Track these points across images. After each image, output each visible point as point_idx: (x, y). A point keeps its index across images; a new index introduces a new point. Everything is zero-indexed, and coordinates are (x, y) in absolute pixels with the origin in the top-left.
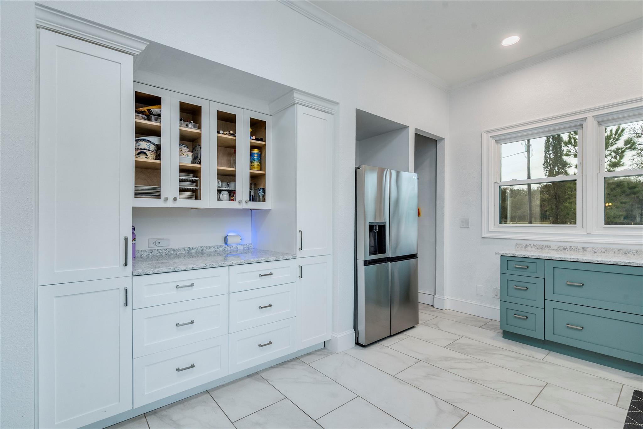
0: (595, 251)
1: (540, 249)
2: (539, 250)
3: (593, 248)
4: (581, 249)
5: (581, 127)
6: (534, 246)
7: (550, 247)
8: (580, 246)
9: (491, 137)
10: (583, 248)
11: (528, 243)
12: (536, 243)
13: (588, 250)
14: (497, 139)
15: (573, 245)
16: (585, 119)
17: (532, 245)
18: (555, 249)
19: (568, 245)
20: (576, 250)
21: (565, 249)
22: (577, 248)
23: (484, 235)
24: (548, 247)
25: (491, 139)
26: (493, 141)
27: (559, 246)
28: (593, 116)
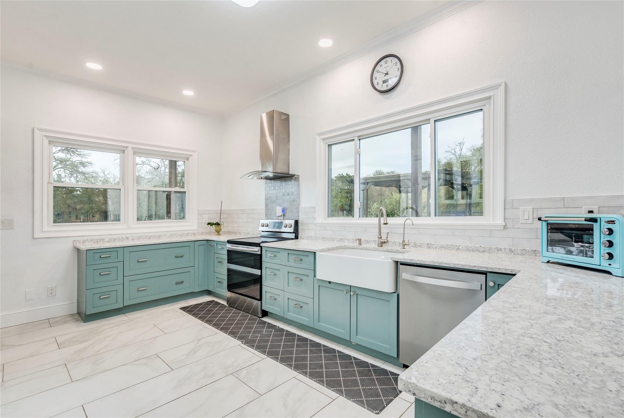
0: (133, 239)
1: (96, 242)
2: (95, 244)
3: (132, 237)
4: (126, 238)
5: (123, 152)
6: (91, 240)
7: (104, 239)
8: (124, 236)
9: (45, 136)
10: (127, 238)
11: (85, 238)
12: (92, 238)
13: (130, 238)
14: (52, 140)
15: (120, 236)
16: (127, 147)
17: (89, 240)
18: (108, 241)
19: (116, 237)
20: (123, 239)
21: (115, 240)
22: (122, 238)
23: (36, 236)
24: (103, 240)
25: (44, 138)
26: (46, 141)
27: (110, 238)
28: (132, 147)
